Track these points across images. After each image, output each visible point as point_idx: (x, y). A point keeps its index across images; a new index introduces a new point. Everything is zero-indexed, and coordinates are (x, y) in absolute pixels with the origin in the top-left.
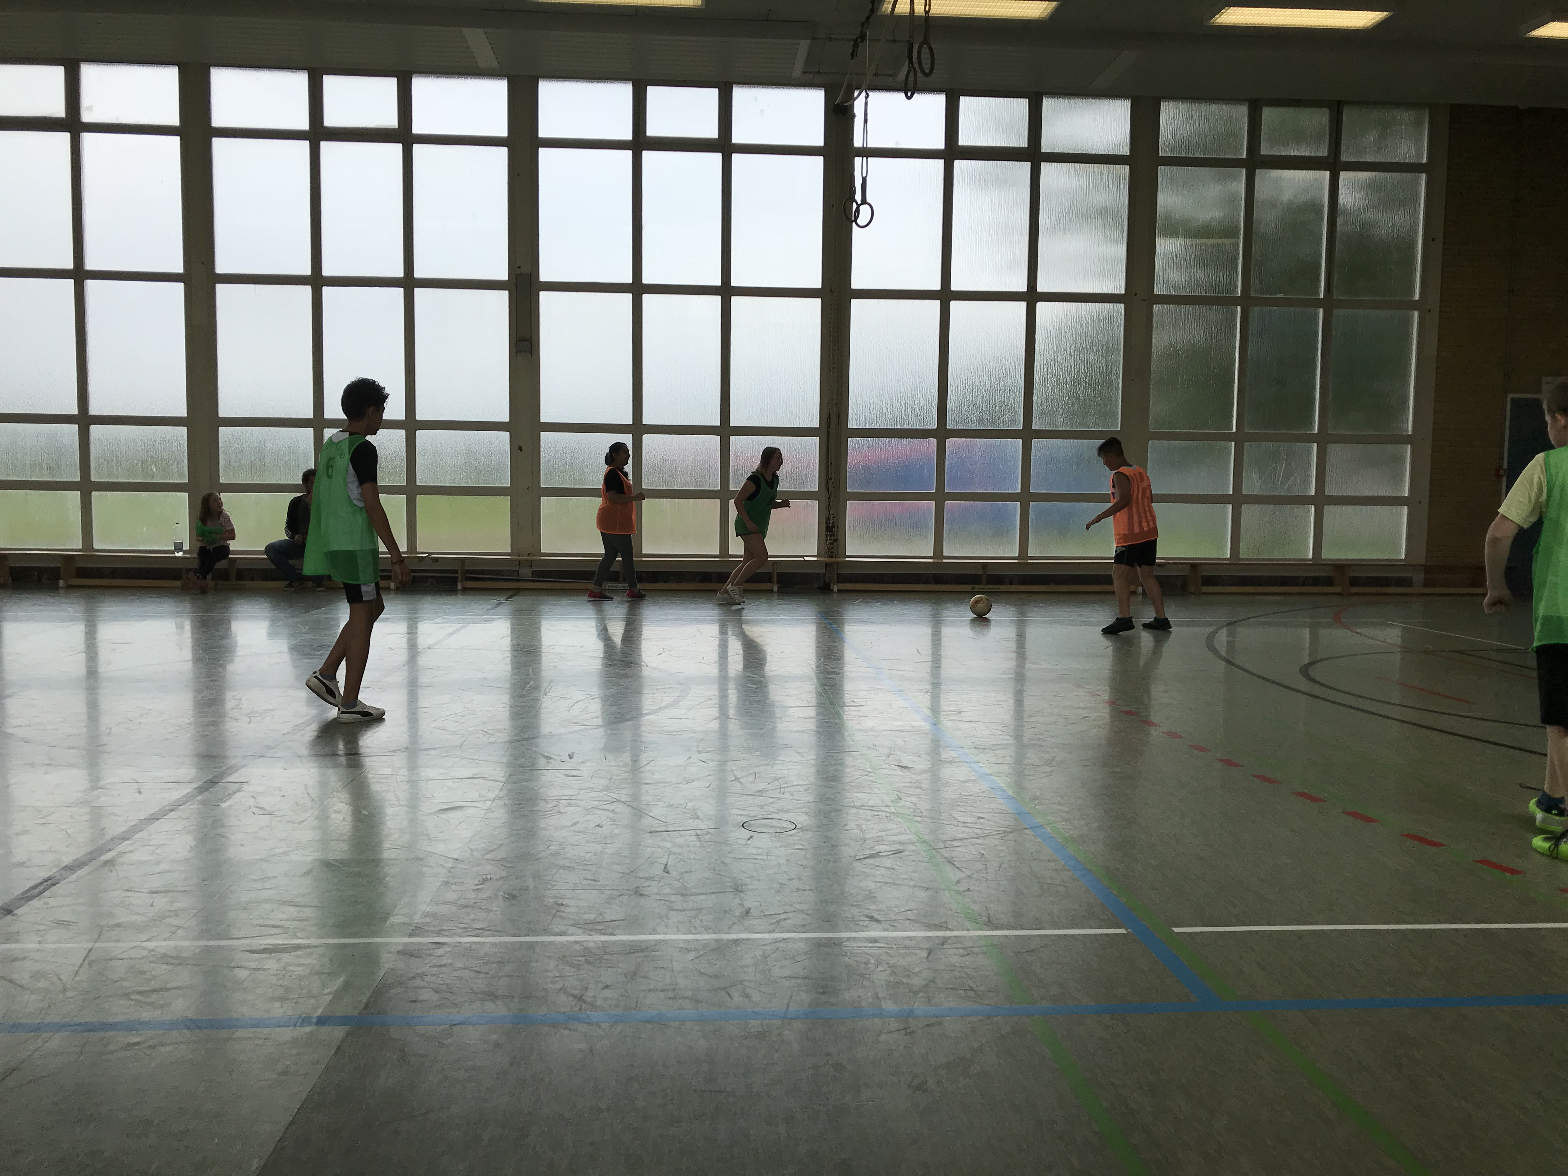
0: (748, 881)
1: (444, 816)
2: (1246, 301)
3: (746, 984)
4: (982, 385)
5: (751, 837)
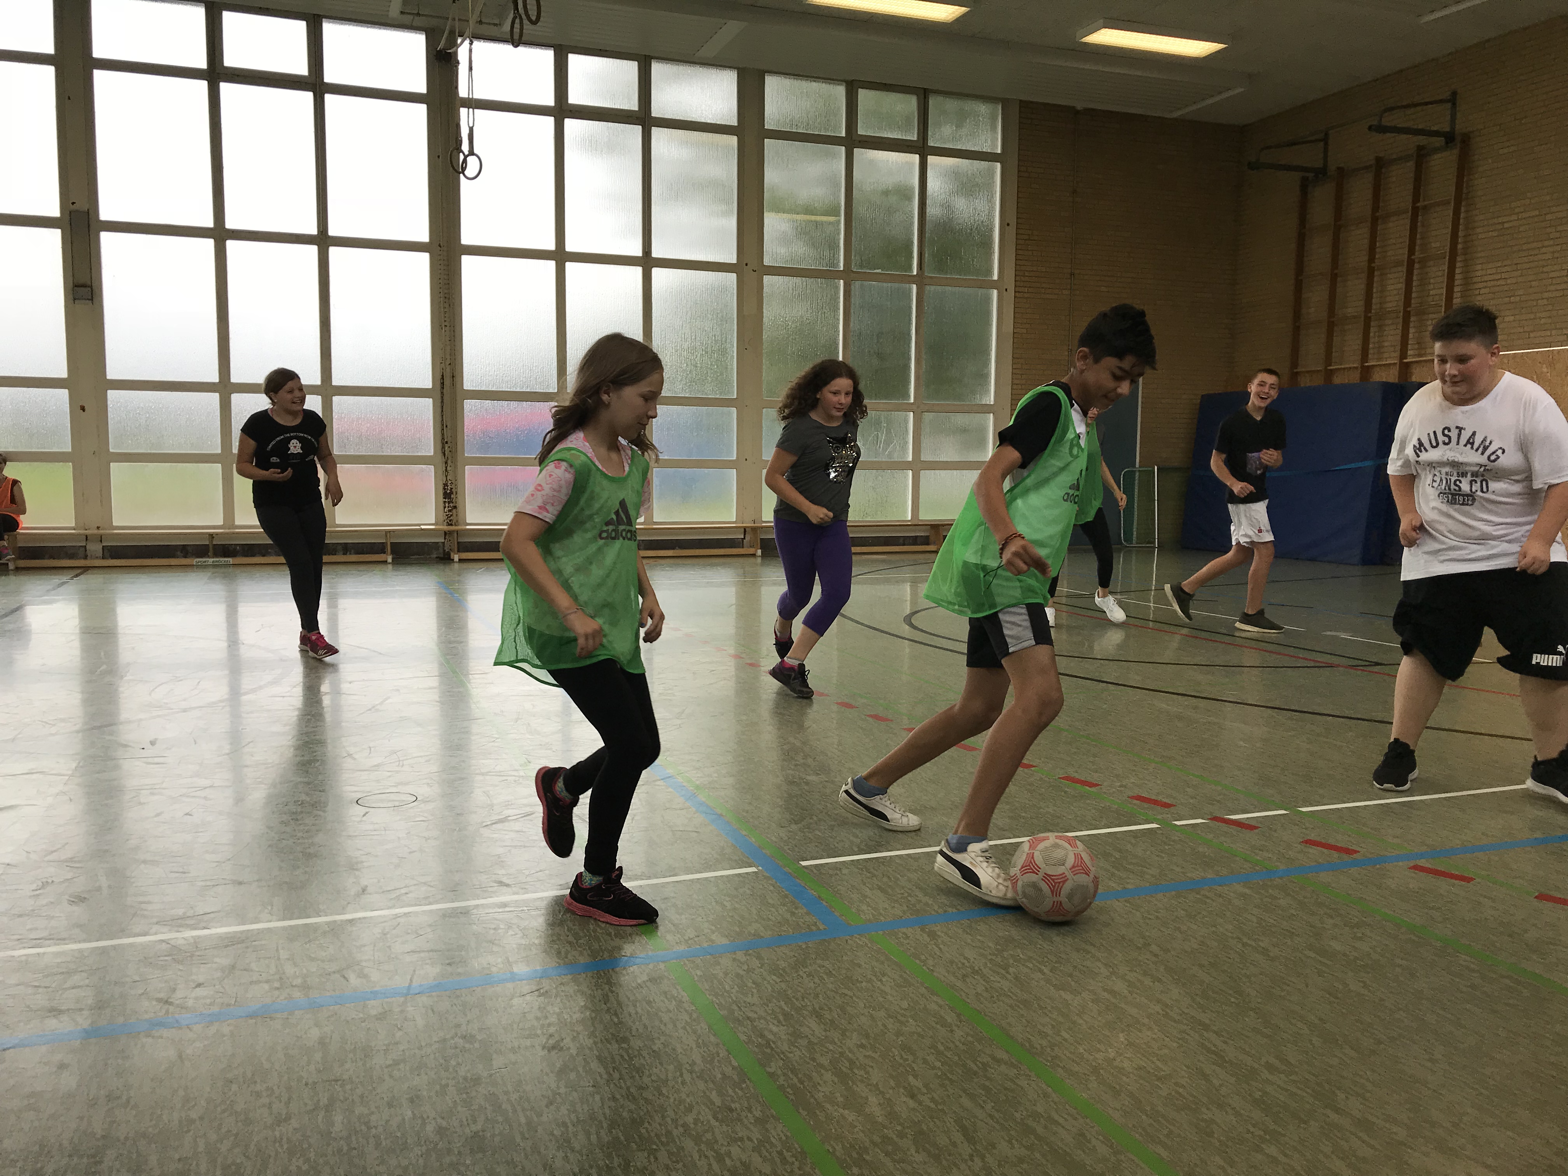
0: (364, 858)
2: (848, 275)
3: (364, 964)
5: (367, 813)
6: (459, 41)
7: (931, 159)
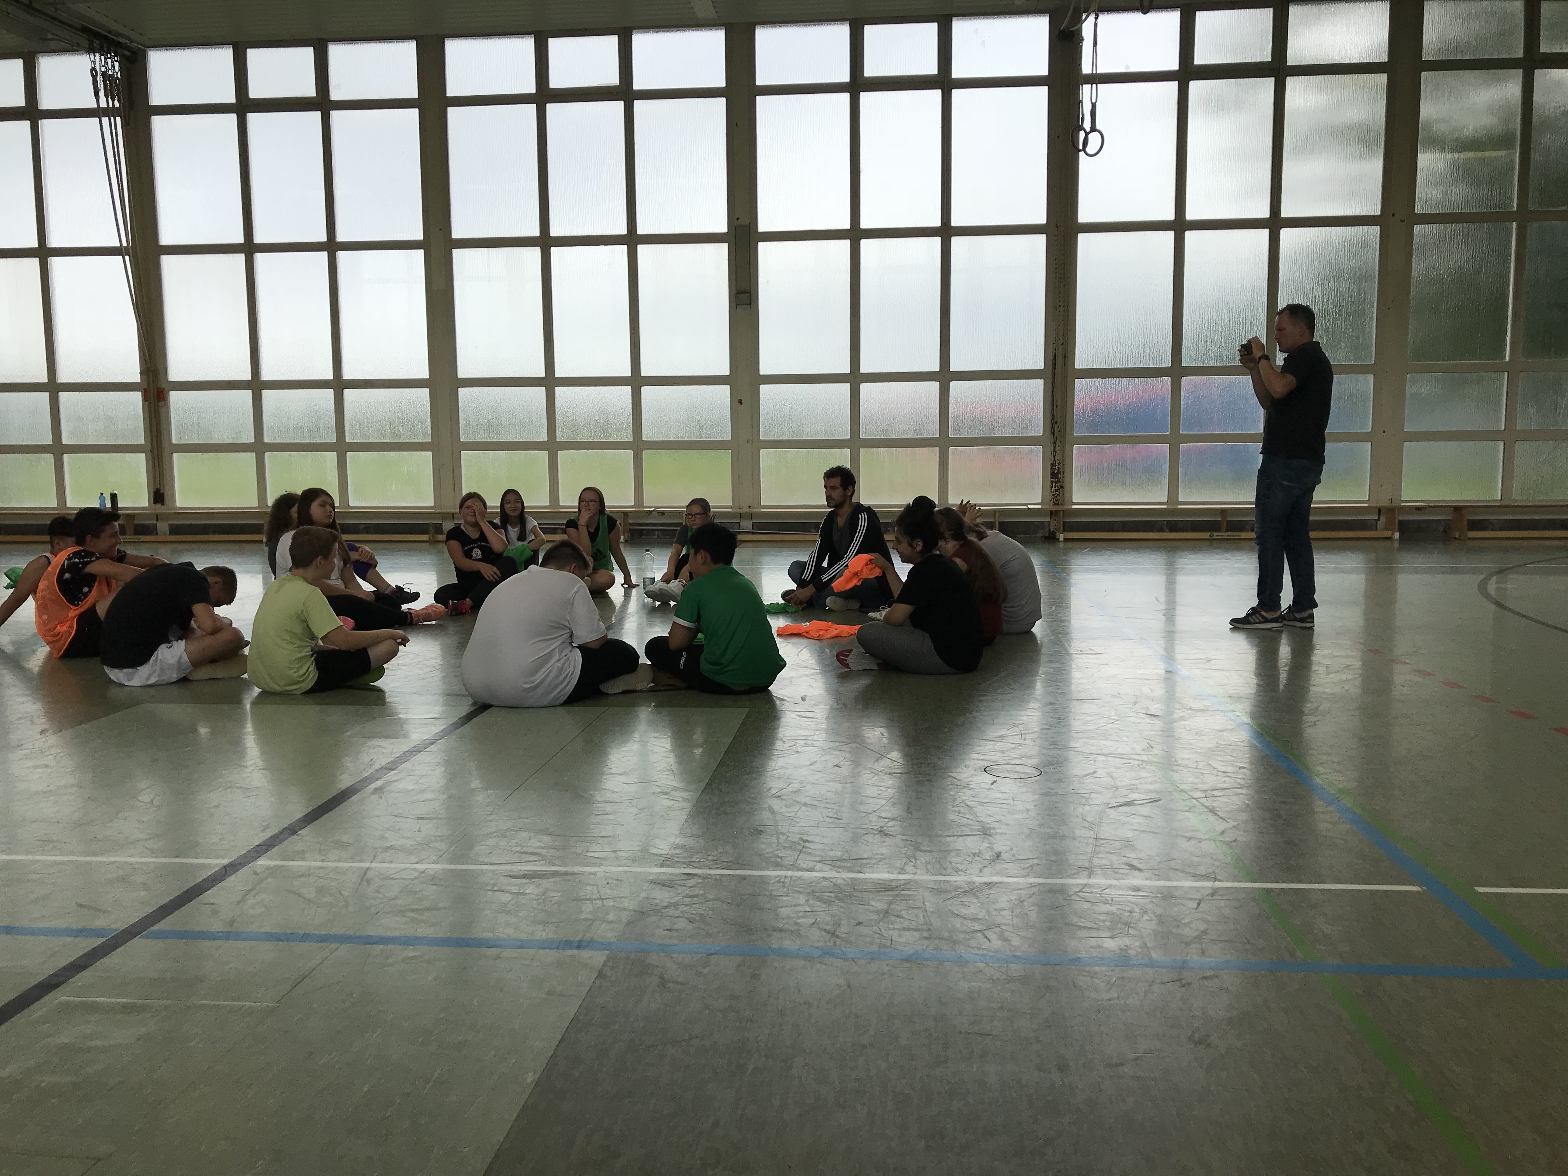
0: (996, 825)
2: (1524, 216)
3: (1004, 927)
4: (1220, 319)
5: (995, 782)
6: (1084, 17)
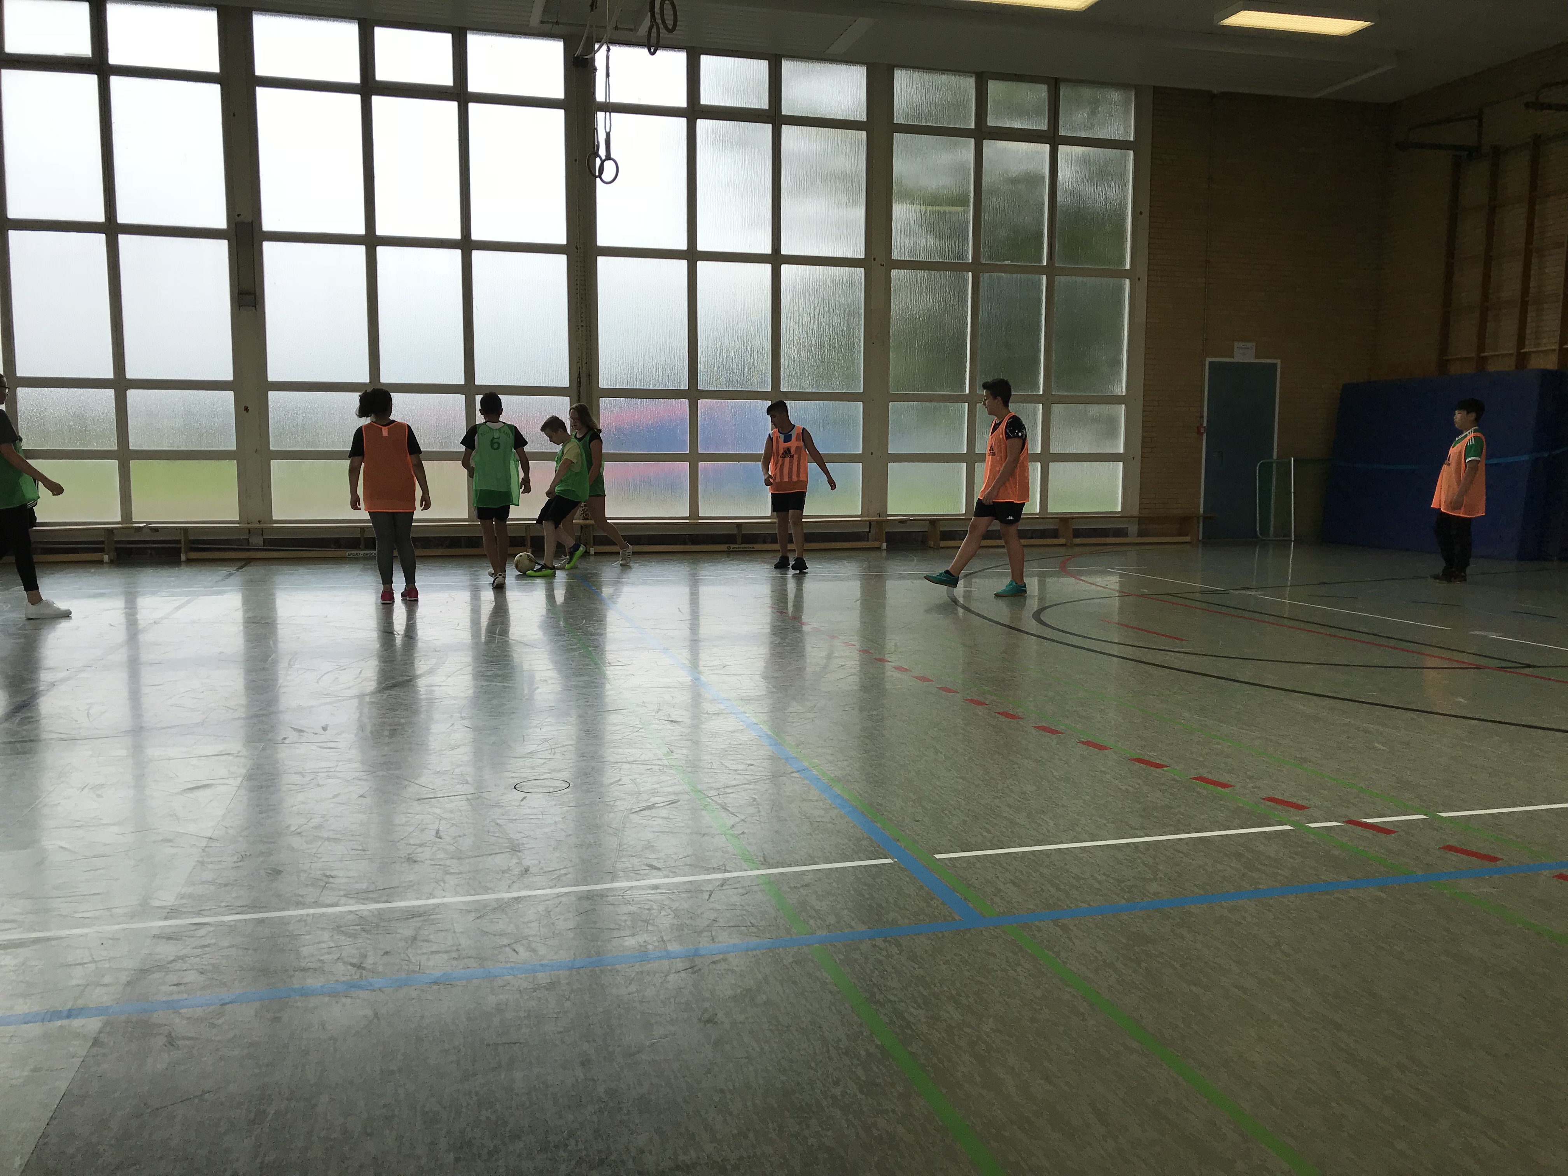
0: (525, 840)
1: (191, 795)
2: (977, 267)
3: (531, 939)
4: (731, 346)
5: (525, 798)
6: (597, 46)
7: (1062, 149)
